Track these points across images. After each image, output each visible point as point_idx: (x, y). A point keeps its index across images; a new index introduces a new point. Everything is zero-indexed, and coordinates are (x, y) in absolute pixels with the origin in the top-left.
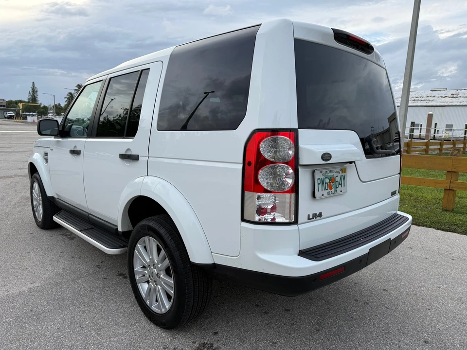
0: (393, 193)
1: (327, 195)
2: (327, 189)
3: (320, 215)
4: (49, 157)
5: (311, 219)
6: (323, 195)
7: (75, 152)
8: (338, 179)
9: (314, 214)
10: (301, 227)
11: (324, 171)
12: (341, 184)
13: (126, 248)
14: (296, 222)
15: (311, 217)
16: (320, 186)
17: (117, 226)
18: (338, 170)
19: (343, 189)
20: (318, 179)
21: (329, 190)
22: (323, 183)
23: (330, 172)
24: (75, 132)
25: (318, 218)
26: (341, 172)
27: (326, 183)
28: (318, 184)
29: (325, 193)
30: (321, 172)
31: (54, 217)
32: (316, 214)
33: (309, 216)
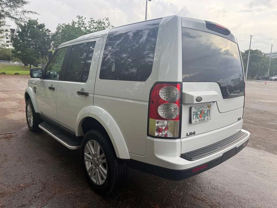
0: (239, 119)
1: (198, 121)
2: (199, 118)
3: (194, 133)
4: (37, 90)
5: (189, 135)
6: (196, 121)
7: (52, 89)
8: (206, 112)
9: (191, 132)
10: (182, 140)
11: (197, 107)
12: (208, 115)
13: (80, 146)
14: (179, 137)
15: (188, 134)
16: (195, 116)
17: (75, 133)
18: (206, 106)
19: (208, 117)
20: (193, 112)
21: (200, 119)
22: (196, 114)
23: (201, 107)
24: (52, 76)
25: (193, 135)
26: (207, 107)
27: (198, 114)
28: (194, 115)
29: (198, 120)
30: (195, 108)
31: (39, 125)
32: (192, 133)
33: (187, 134)
